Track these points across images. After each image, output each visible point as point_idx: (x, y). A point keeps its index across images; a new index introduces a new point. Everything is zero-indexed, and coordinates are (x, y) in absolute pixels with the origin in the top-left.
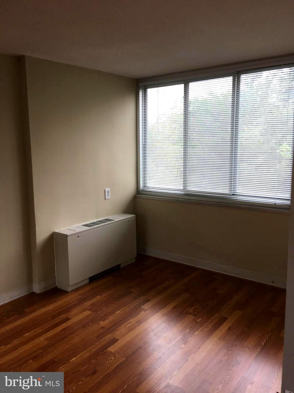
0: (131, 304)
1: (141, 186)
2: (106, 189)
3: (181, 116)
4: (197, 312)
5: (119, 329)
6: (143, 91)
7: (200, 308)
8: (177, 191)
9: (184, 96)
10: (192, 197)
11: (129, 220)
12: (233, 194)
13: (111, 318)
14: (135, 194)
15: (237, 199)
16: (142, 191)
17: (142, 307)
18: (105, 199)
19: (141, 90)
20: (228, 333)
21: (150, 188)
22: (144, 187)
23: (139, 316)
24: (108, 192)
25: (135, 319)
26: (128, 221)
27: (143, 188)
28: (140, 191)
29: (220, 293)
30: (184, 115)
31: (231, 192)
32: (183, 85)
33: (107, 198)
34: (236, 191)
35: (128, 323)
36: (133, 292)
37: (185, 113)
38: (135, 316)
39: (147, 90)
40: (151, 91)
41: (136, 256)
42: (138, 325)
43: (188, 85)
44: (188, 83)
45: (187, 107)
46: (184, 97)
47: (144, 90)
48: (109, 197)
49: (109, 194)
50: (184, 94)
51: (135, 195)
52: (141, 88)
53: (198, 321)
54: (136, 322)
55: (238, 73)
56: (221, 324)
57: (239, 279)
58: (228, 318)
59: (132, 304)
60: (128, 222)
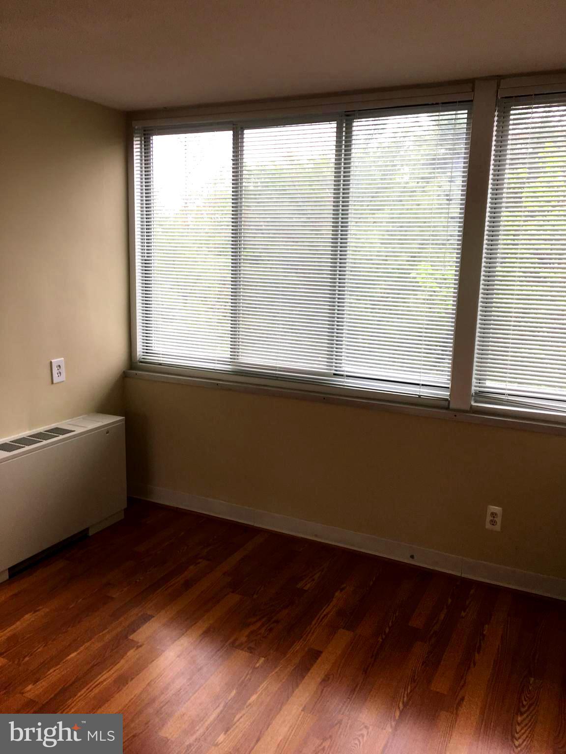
0: (106, 631)
1: (140, 351)
2: (53, 361)
3: (228, 200)
4: (256, 640)
5: (71, 704)
6: (141, 141)
7: (263, 631)
8: (217, 363)
9: (232, 158)
10: (248, 378)
11: (109, 428)
12: (335, 374)
13: (55, 673)
14: (124, 370)
15: (343, 384)
16: (142, 362)
17: (131, 637)
18: (52, 383)
19: (136, 137)
20: (322, 692)
21: (159, 357)
22: (146, 353)
23: (122, 662)
24: (60, 366)
25: (112, 671)
26: (107, 430)
27: (144, 355)
28: (136, 363)
29: (306, 588)
30: (233, 199)
31: (331, 370)
32: (231, 132)
33: (56, 379)
34: (340, 367)
35: (93, 686)
36: (112, 598)
37: (236, 195)
38: (114, 663)
39: (151, 138)
40: (159, 142)
41: (125, 506)
42: (119, 690)
43: (243, 134)
44: (243, 129)
45: (240, 183)
46: (233, 160)
47: (143, 138)
48: (63, 378)
49: (63, 370)
50: (233, 152)
51: (124, 372)
52: (137, 133)
53: (258, 665)
54: (115, 681)
55: (348, 115)
56: (308, 669)
57: (344, 551)
58: (321, 652)
59: (108, 631)
60: (107, 433)
